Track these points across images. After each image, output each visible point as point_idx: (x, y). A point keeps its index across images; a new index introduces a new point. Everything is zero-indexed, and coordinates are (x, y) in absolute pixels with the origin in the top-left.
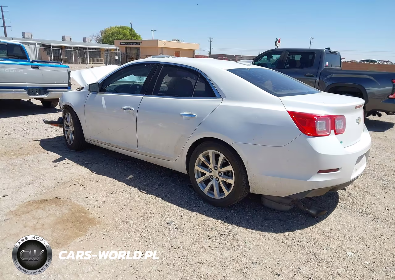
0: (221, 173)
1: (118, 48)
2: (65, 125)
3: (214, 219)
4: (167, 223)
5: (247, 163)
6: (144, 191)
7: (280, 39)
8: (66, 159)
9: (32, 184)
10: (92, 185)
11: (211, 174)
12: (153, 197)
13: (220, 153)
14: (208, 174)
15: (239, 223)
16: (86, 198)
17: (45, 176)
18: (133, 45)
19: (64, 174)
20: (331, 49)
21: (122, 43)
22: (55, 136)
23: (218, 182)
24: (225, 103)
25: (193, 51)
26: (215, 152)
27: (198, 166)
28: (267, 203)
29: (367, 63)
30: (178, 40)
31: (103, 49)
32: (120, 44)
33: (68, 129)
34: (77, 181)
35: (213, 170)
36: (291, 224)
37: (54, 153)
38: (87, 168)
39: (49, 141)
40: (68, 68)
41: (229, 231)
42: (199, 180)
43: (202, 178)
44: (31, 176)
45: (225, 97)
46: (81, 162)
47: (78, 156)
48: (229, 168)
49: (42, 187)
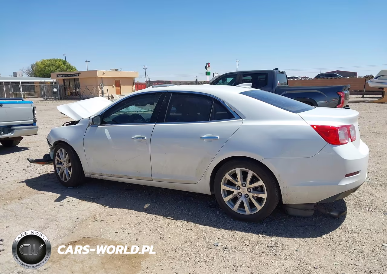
0: (250, 189)
1: (55, 81)
2: (56, 162)
3: (254, 235)
4: (214, 245)
5: (279, 176)
6: (171, 218)
7: (209, 64)
8: (67, 196)
9: (48, 227)
10: (112, 219)
11: (239, 191)
12: (183, 222)
13: (248, 170)
14: (236, 192)
15: (278, 234)
16: (116, 233)
17: (57, 218)
18: (71, 76)
19: (76, 212)
20: (279, 70)
21: (59, 76)
22: (38, 175)
23: (248, 198)
24: (247, 123)
25: (133, 79)
26: (242, 170)
27: (224, 184)
28: (292, 212)
29: (292, 80)
30: (116, 69)
31: (37, 83)
32: (57, 76)
33: (60, 166)
34: (95, 218)
35: (241, 187)
36: (321, 227)
37: (50, 193)
38: (96, 203)
39: (35, 181)
40: (32, 104)
41: (275, 243)
42: (226, 199)
43: (230, 197)
44: (41, 220)
45: (244, 118)
46: (86, 198)
47: (79, 193)
48: (260, 183)
49: (61, 229)
